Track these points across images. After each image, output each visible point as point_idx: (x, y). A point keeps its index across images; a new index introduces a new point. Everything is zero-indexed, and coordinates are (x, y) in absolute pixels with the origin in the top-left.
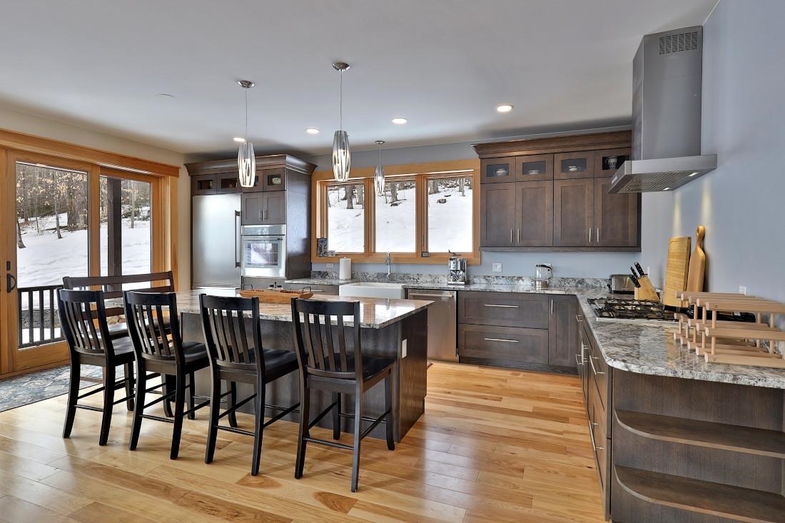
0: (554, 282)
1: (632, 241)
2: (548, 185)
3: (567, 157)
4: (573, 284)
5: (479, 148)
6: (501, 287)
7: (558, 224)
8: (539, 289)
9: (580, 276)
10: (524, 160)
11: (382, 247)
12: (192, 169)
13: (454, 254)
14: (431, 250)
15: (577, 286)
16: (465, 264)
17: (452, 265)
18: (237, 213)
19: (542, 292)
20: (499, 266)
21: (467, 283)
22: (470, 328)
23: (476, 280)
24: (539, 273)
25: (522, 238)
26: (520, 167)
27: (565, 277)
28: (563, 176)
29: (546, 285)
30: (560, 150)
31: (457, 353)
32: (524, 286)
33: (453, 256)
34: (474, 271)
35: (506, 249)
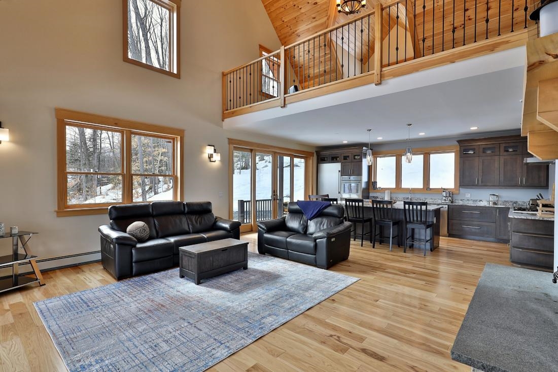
0: (500, 203)
1: (543, 184)
2: (497, 158)
3: (507, 145)
4: (511, 204)
5: (459, 142)
6: (471, 204)
7: (502, 176)
8: (491, 205)
9: (515, 200)
10: (484, 146)
11: (405, 185)
12: (318, 153)
13: (444, 189)
14: (432, 186)
15: (513, 205)
16: (450, 194)
17: (444, 194)
18: (339, 171)
19: (492, 206)
20: (469, 195)
21: (452, 202)
22: (455, 221)
23: (457, 201)
24: (492, 199)
25: (482, 182)
26: (481, 150)
27: (506, 200)
28: (506, 153)
29: (495, 203)
30: (503, 142)
31: (448, 232)
32: (484, 204)
33: (444, 190)
34: (455, 197)
35: (474, 187)
